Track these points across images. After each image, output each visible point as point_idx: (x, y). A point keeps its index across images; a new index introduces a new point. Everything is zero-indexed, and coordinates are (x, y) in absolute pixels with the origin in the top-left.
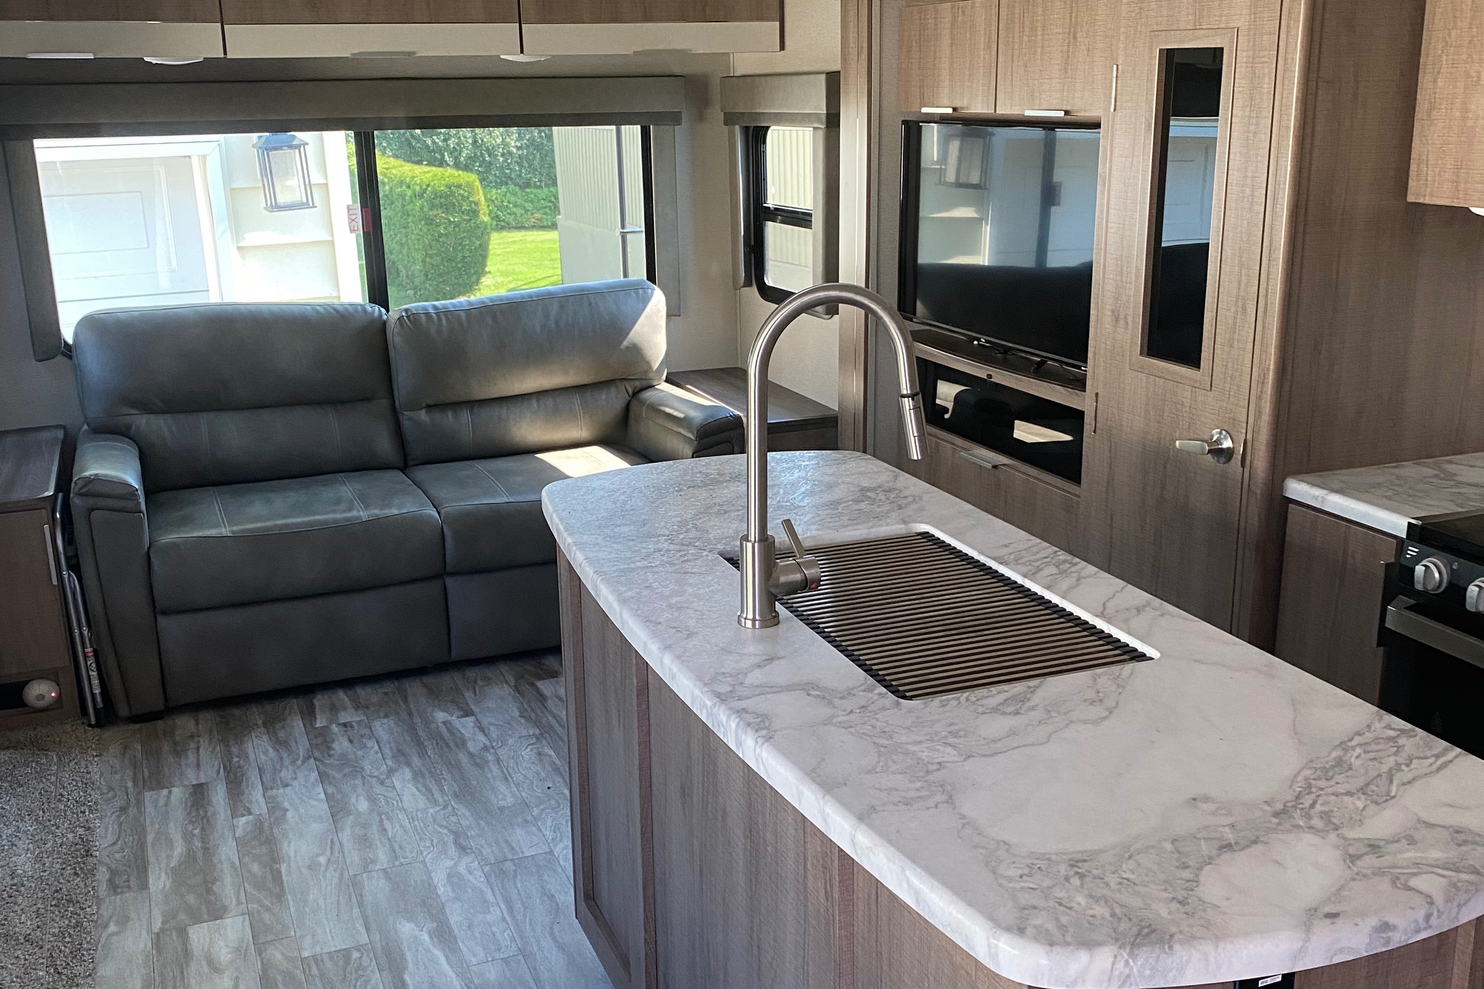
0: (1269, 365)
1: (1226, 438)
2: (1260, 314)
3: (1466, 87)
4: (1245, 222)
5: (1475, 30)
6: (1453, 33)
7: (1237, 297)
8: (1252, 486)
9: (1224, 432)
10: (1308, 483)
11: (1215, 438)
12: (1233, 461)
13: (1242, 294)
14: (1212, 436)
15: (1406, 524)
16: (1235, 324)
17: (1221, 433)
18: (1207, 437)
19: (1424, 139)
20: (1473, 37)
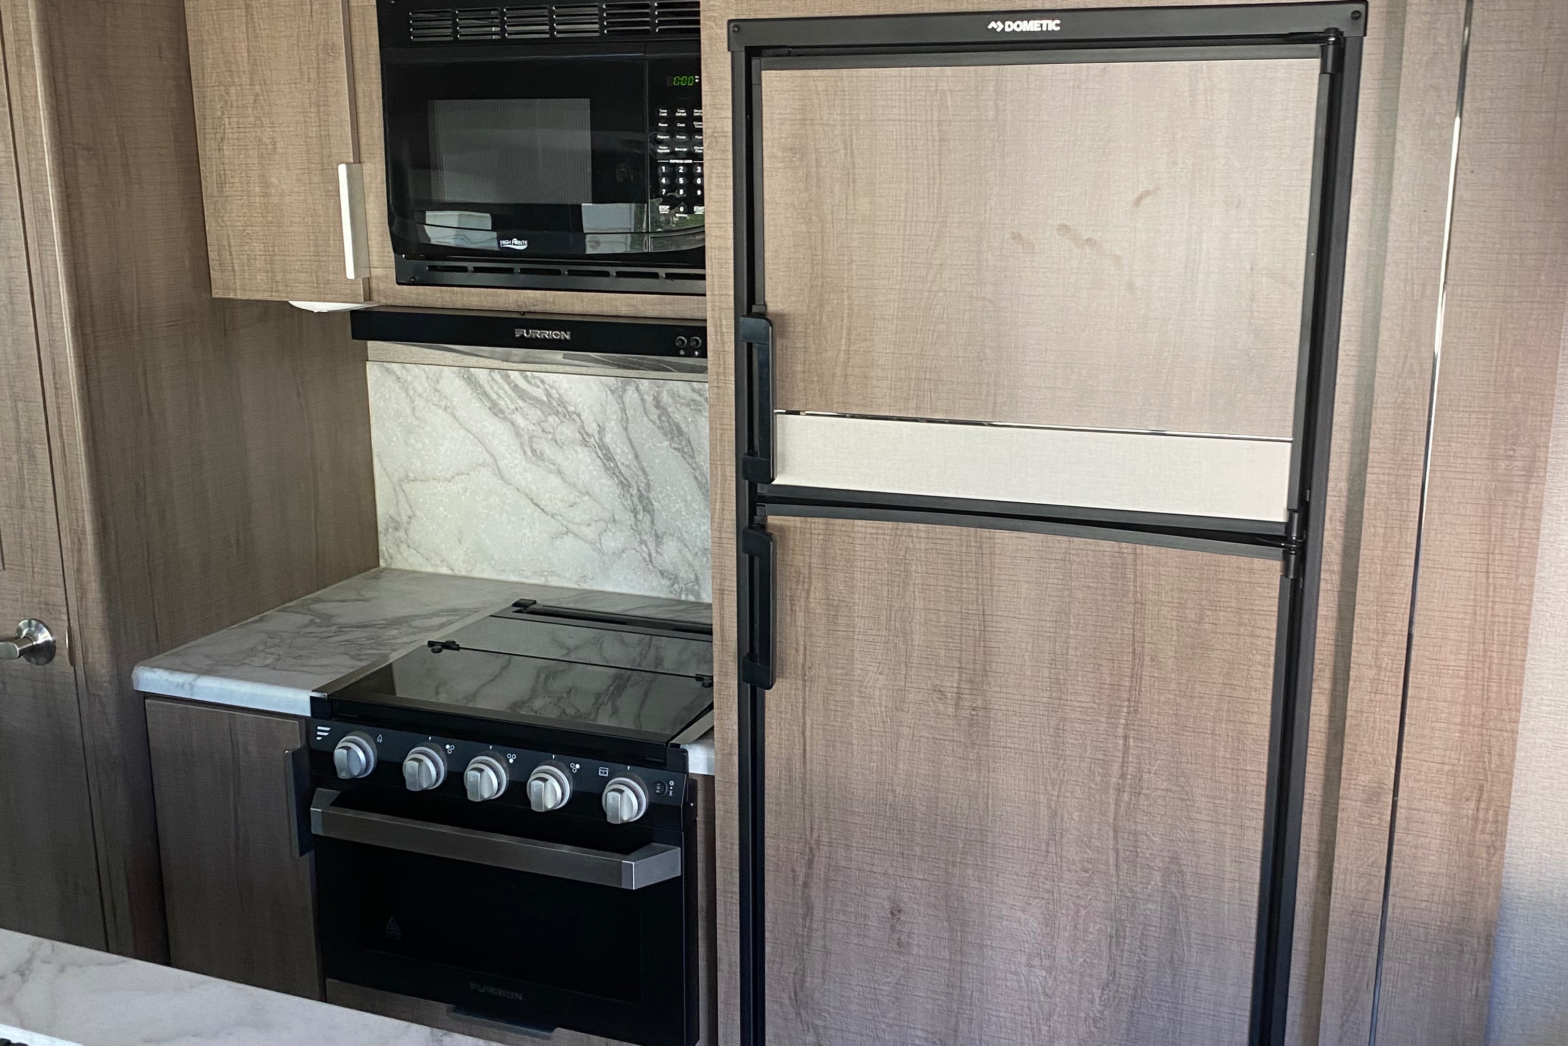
0: (84, 526)
1: (39, 630)
2: (57, 461)
3: (261, 156)
4: (10, 339)
5: (257, 87)
6: (233, 90)
7: (18, 441)
8: (90, 687)
9: (34, 622)
10: (166, 668)
11: (24, 633)
12: (56, 658)
13: (25, 435)
14: (20, 631)
15: (309, 699)
16: (21, 477)
17: (29, 625)
18: (12, 633)
19: (220, 220)
20: (257, 95)
